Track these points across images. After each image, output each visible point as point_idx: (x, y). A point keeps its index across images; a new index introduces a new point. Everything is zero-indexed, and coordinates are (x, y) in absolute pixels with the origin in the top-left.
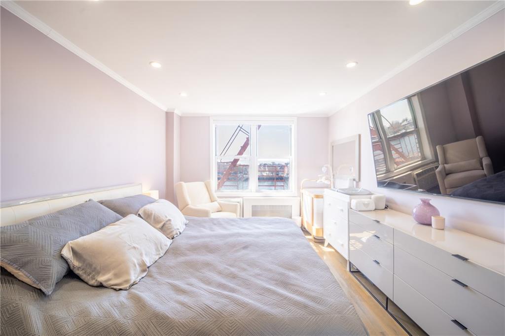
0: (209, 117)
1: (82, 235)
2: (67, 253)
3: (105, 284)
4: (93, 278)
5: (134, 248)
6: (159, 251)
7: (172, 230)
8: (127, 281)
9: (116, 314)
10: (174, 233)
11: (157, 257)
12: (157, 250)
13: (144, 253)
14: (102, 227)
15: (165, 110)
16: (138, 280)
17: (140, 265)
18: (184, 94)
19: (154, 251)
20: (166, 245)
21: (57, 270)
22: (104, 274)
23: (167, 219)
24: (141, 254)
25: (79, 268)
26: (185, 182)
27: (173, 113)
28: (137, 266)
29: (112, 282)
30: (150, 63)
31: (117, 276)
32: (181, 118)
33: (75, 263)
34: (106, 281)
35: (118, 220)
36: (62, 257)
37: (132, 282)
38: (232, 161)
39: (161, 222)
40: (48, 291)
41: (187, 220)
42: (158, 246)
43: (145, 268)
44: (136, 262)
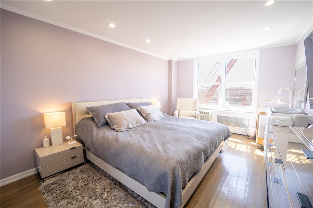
0: (193, 59)
1: (113, 112)
2: (106, 117)
3: (115, 129)
4: (112, 126)
5: (127, 120)
6: (138, 124)
7: (149, 118)
8: (120, 130)
9: (110, 137)
10: (151, 119)
11: (136, 126)
12: (137, 123)
13: (130, 122)
14: (121, 111)
15: (168, 59)
16: (124, 131)
17: (127, 126)
18: (170, 51)
19: (135, 123)
20: (142, 123)
21: (103, 121)
22: (115, 126)
23: (149, 113)
24: (129, 123)
25: (109, 122)
26: (180, 98)
27: (172, 60)
28: (126, 126)
29: (116, 129)
30: (145, 41)
31: (118, 127)
32: (178, 63)
33: (109, 121)
34: (115, 128)
35: (128, 109)
36: (105, 118)
37: (122, 130)
38: (212, 86)
39: (145, 114)
40: (99, 126)
41: (164, 116)
42: (138, 122)
43: (129, 128)
44: (125, 125)
